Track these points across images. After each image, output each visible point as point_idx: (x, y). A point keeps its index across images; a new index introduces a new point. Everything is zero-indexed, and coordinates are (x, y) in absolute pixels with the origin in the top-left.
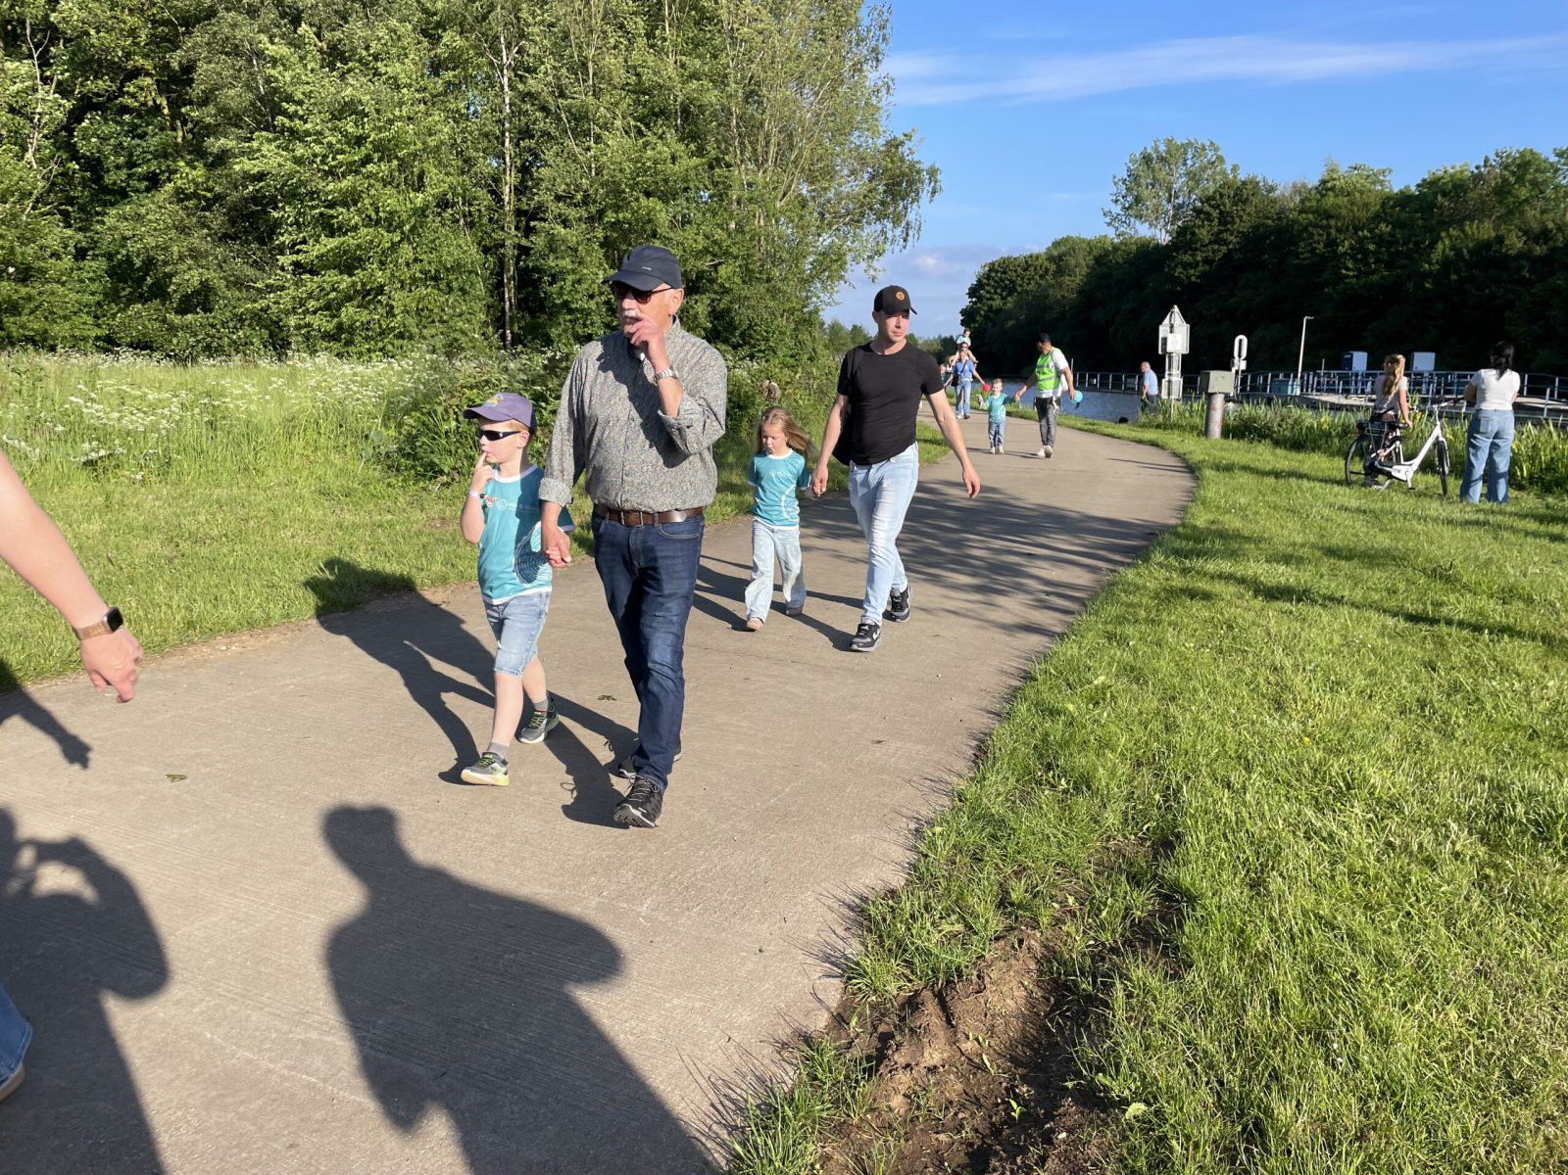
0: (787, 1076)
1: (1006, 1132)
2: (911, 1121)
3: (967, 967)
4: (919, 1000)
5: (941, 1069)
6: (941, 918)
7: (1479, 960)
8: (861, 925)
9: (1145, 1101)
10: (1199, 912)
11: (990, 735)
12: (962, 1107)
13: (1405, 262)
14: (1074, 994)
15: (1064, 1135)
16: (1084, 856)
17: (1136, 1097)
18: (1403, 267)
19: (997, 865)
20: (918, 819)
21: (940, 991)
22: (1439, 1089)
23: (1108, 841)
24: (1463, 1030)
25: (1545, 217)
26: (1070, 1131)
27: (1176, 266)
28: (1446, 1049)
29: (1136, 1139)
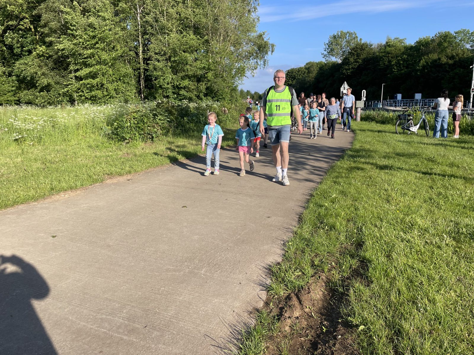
0: (253, 322)
1: (322, 336)
2: (292, 334)
3: (304, 286)
4: (291, 296)
5: (300, 318)
6: (294, 271)
7: (458, 276)
8: (270, 274)
9: (363, 325)
10: (373, 266)
11: (303, 214)
12: (307, 329)
13: (411, 66)
14: (337, 292)
15: (340, 337)
16: (336, 249)
17: (361, 324)
18: (411, 68)
19: (309, 254)
20: (283, 240)
21: (297, 293)
22: (452, 317)
23: (342, 245)
24: (456, 298)
25: (453, 51)
26: (342, 335)
27: (344, 70)
28: (451, 304)
29: (362, 337)
